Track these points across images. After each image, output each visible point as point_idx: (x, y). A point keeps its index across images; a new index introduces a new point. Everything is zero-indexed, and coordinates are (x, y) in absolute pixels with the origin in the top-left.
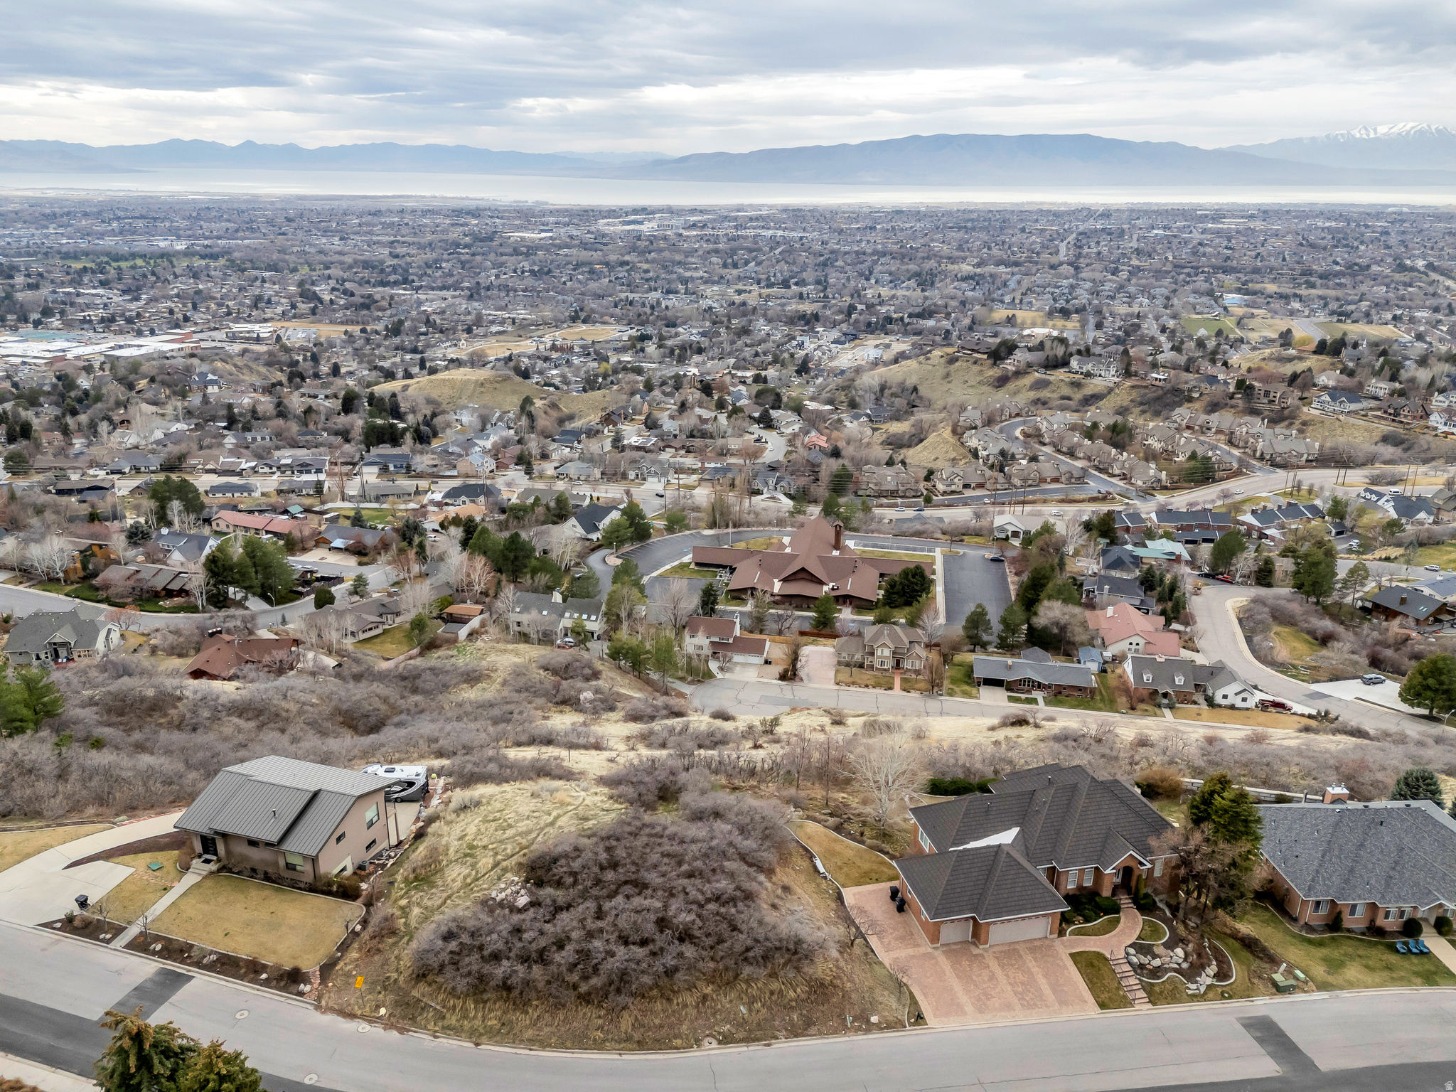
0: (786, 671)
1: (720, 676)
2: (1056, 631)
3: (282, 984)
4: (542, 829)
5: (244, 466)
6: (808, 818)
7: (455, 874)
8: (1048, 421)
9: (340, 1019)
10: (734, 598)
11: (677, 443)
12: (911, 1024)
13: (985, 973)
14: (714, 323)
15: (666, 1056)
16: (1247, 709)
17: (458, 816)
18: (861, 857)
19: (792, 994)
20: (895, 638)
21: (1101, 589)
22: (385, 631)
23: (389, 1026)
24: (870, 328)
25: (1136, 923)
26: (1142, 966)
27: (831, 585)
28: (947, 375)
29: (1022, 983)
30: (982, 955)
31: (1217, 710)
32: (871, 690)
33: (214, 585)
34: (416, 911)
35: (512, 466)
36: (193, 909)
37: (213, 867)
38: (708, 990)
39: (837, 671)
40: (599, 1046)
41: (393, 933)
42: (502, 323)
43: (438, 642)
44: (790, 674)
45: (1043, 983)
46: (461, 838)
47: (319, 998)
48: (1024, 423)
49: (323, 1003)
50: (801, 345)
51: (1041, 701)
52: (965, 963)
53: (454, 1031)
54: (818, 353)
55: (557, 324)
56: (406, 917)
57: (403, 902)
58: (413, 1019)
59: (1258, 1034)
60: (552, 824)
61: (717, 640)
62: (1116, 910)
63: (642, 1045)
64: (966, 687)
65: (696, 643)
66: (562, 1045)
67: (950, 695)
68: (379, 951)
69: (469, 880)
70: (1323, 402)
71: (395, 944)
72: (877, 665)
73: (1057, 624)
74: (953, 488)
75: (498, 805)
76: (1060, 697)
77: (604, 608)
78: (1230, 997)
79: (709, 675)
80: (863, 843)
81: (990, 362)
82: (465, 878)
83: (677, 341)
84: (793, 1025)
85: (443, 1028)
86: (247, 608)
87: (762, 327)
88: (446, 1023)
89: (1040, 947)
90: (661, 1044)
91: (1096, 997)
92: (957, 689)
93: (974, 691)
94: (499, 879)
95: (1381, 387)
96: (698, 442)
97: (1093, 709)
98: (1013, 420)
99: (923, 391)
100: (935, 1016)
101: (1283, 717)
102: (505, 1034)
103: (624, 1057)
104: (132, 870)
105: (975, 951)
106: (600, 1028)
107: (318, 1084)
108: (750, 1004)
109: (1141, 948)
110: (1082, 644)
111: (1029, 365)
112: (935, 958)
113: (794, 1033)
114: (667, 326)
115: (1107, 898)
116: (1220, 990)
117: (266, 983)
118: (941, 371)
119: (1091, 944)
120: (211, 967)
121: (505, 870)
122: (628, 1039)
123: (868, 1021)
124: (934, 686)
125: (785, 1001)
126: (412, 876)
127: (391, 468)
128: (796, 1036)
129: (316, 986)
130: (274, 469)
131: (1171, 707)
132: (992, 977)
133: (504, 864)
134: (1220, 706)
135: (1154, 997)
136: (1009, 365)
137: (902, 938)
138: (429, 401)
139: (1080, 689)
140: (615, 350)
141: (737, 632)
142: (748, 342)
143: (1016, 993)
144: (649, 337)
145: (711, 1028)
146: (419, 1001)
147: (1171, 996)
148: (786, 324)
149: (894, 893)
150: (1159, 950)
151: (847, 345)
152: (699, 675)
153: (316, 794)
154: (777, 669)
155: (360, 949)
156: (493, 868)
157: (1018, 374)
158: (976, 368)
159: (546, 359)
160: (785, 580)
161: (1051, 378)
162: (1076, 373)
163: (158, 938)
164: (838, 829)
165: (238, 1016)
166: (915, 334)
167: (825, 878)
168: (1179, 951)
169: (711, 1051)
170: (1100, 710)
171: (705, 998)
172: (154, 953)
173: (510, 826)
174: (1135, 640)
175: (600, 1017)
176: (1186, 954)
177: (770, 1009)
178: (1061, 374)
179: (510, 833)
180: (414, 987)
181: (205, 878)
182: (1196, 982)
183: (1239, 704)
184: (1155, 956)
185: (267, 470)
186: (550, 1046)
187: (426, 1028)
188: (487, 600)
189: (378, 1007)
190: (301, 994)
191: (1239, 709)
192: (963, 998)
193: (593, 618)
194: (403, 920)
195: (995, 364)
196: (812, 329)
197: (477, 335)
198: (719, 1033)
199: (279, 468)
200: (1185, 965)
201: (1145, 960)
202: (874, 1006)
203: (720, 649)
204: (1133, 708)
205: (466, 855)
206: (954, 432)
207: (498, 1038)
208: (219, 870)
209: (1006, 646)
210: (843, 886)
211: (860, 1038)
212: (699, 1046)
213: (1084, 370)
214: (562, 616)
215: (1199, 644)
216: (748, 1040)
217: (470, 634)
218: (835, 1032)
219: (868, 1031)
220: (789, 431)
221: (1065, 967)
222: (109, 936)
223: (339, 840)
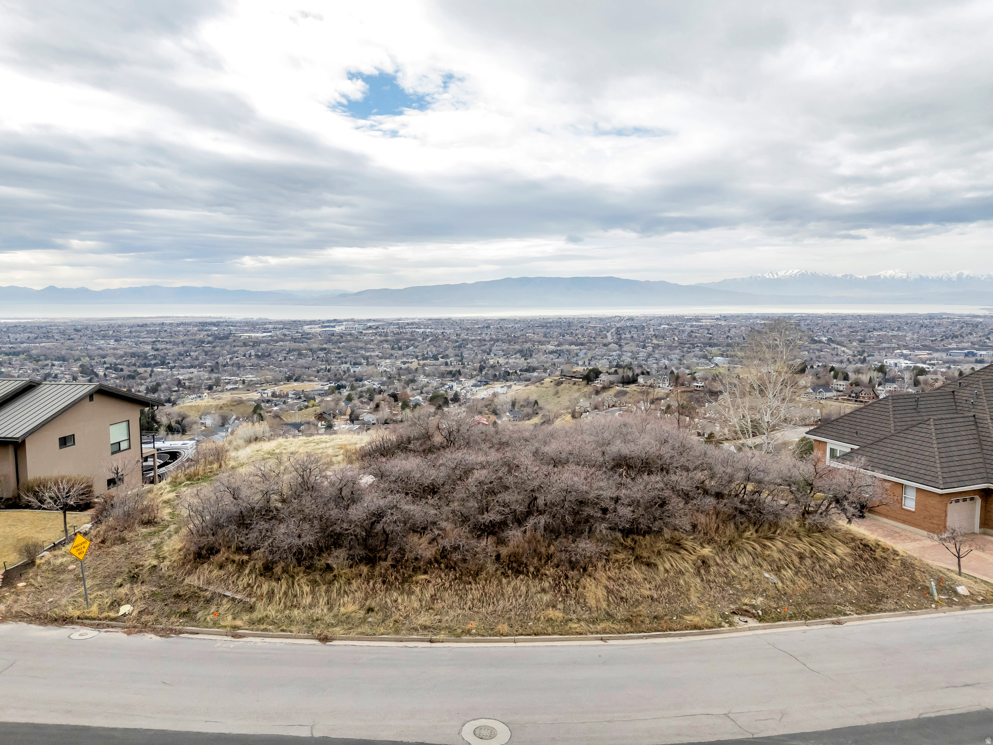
8: (637, 406)
14: (389, 378)
23: (137, 626)
24: (496, 378)
28: (557, 393)
38: (707, 551)
41: (151, 523)
42: (236, 382)
48: (620, 410)
50: (451, 388)
54: (464, 391)
55: (276, 382)
58: (189, 616)
63: (633, 625)
70: (808, 393)
71: (152, 533)
81: (585, 382)
83: (365, 388)
84: (856, 598)
85: (252, 623)
87: (422, 379)
95: (842, 385)
98: (611, 409)
99: (541, 403)
102: (373, 623)
106: (551, 605)
108: (778, 570)
111: (612, 383)
113: (864, 607)
114: (356, 380)
118: (552, 390)
122: (608, 619)
123: (956, 593)
125: (827, 567)
128: (869, 612)
136: (598, 384)
138: (179, 415)
140: (319, 395)
142: (414, 387)
144: (344, 387)
148: (439, 377)
151: (482, 387)
157: (605, 388)
158: (576, 387)
159: (268, 401)
161: (628, 390)
162: (643, 386)
166: (525, 381)
171: (705, 562)
175: (543, 590)
177: (810, 577)
178: (632, 387)
180: (189, 573)
189: (116, 604)
195: (588, 384)
196: (458, 379)
197: (215, 391)
198: (753, 608)
206: (573, 416)
211: (963, 613)
212: (730, 625)
213: (649, 384)
219: (964, 605)
223: (64, 442)
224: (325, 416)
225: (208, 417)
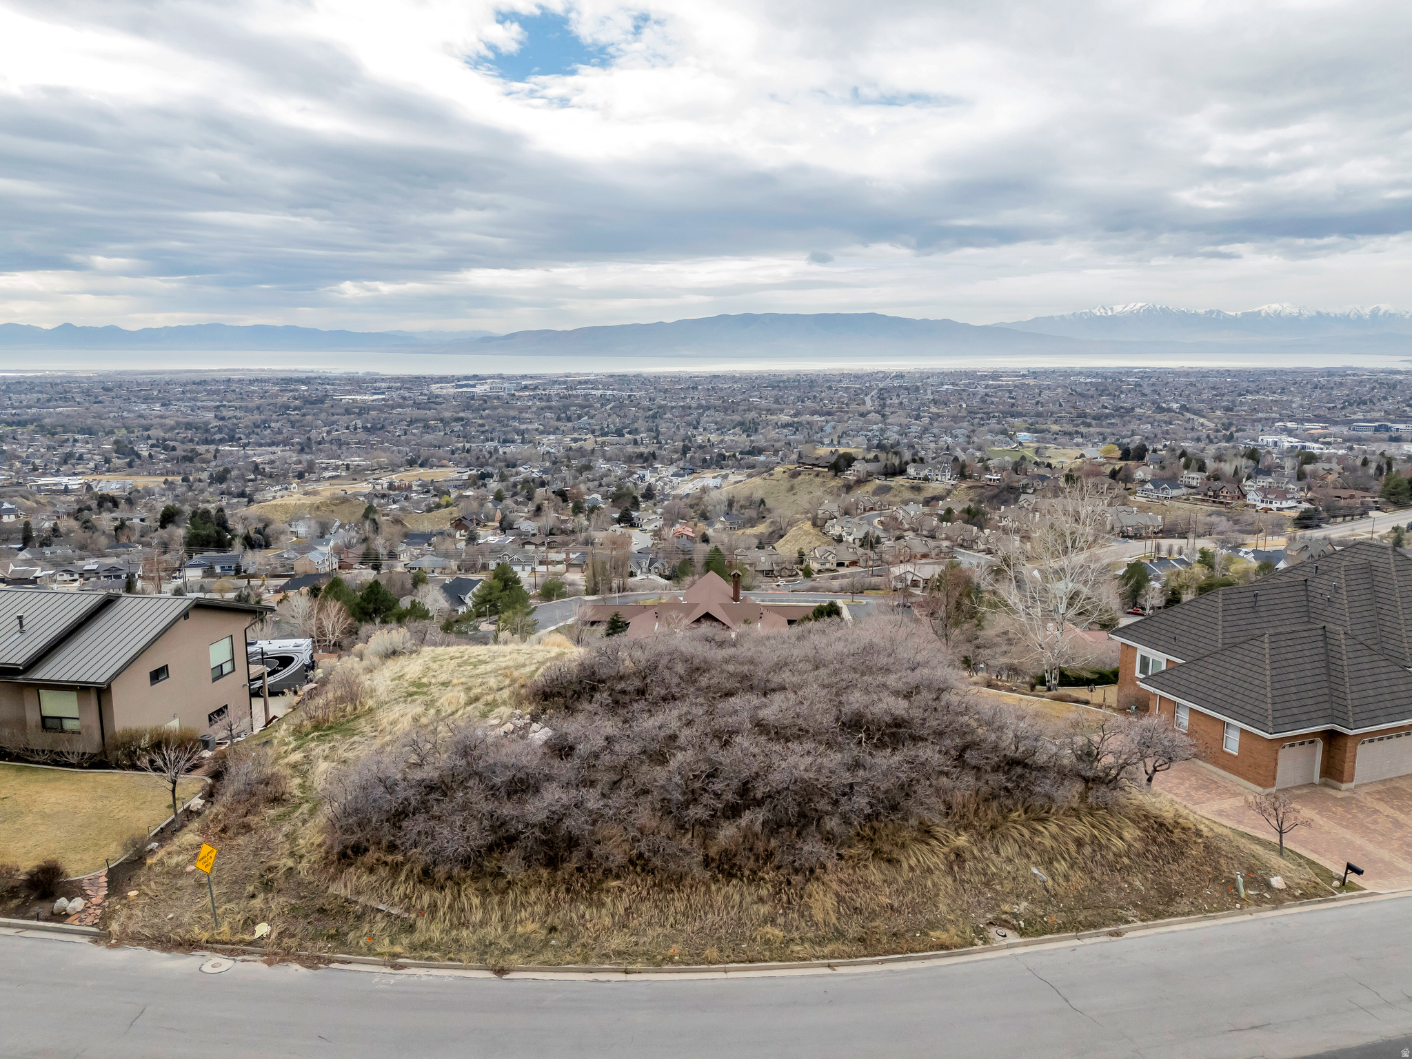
5: (38, 574)
7: (396, 715)
8: (904, 510)
9: (157, 954)
11: (537, 540)
12: (1339, 890)
13: (1381, 819)
14: (554, 463)
23: (278, 953)
24: (706, 464)
28: (792, 488)
34: (323, 766)
35: (356, 566)
38: (962, 840)
40: (780, 953)
41: (277, 800)
42: (337, 468)
46: (396, 680)
47: (105, 919)
48: (881, 515)
49: (115, 927)
50: (642, 478)
52: (1338, 810)
54: (660, 483)
55: (394, 468)
56: (304, 777)
58: (339, 938)
63: (867, 946)
66: (696, 958)
68: (247, 828)
70: (1147, 490)
71: (282, 816)
74: (828, 566)
81: (832, 473)
82: (416, 719)
83: (519, 478)
84: (1143, 898)
85: (413, 947)
87: (602, 465)
88: (418, 937)
94: (485, 714)
95: (1194, 478)
96: (558, 538)
98: (867, 514)
99: (770, 503)
103: (840, 970)
105: (1340, 794)
106: (769, 920)
108: (1048, 863)
111: (870, 474)
113: (1152, 910)
114: (508, 466)
118: (785, 485)
121: (492, 705)
122: (837, 937)
123: (1270, 885)
125: (1111, 857)
127: (218, 570)
128: (1157, 917)
129: (96, 899)
130: (76, 576)
132: (1397, 823)
133: (488, 698)
136: (850, 475)
138: (260, 520)
140: (455, 487)
142: (590, 477)
144: (490, 476)
145: (993, 908)
146: (349, 902)
148: (625, 462)
151: (686, 478)
155: (204, 831)
157: (860, 482)
158: (819, 480)
159: (383, 496)
161: (892, 484)
162: (915, 478)
166: (748, 468)
175: (761, 900)
177: (1088, 871)
178: (899, 480)
180: (333, 879)
185: (67, 577)
186: (670, 960)
187: (370, 951)
189: (250, 923)
190: (62, 916)
194: (297, 781)
195: (836, 475)
196: (651, 466)
197: (308, 480)
198: (1014, 917)
199: (81, 575)
206: (814, 525)
207: (548, 955)
211: (1274, 914)
212: (985, 942)
213: (922, 475)
216: (1074, 926)
219: (1277, 903)
220: (652, 527)
223: (158, 675)
224: (465, 522)
225: (301, 523)
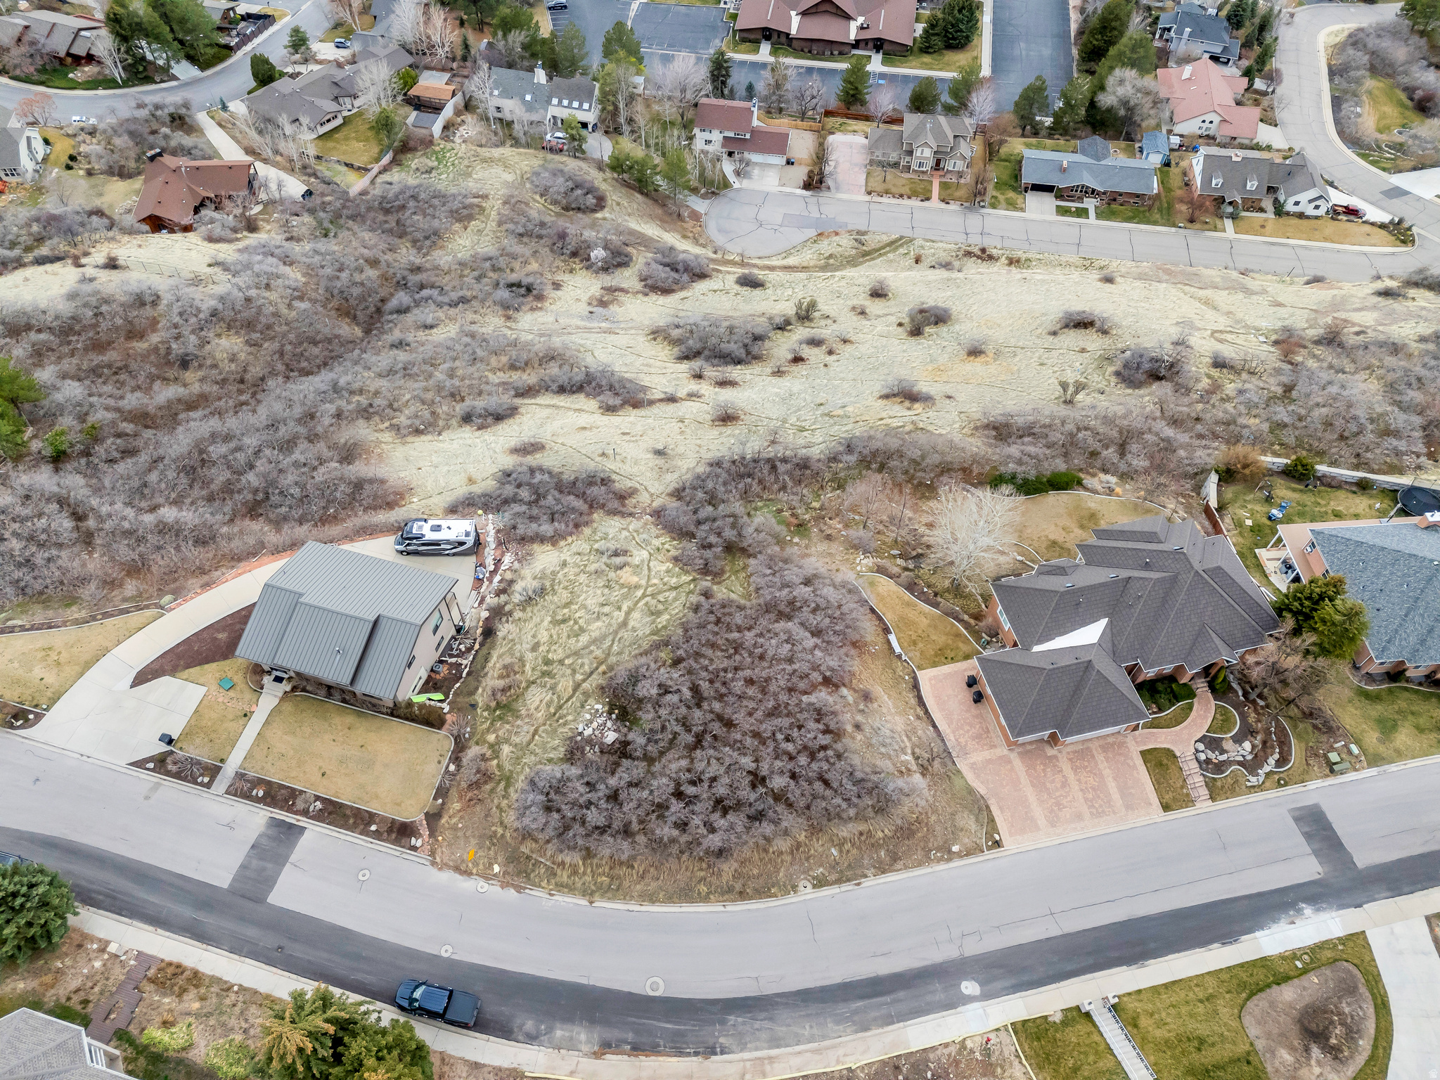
0: (810, 175)
1: (736, 186)
2: (1122, 112)
3: (394, 836)
4: (616, 632)
6: (881, 570)
7: (536, 699)
9: (457, 876)
10: (744, 40)
12: (989, 848)
13: (1058, 777)
15: (767, 905)
16: (1317, 218)
17: (524, 610)
18: (935, 627)
19: (880, 834)
20: (938, 132)
21: (1180, 32)
22: (347, 121)
23: (505, 884)
25: (1207, 710)
26: (1208, 761)
27: (861, 20)
29: (1093, 789)
30: (1055, 757)
31: (1284, 220)
32: (906, 202)
33: (127, 52)
34: (506, 749)
36: (281, 740)
37: (286, 687)
39: (868, 174)
40: (705, 899)
41: (486, 777)
43: (412, 144)
44: (814, 182)
45: (1112, 786)
46: (535, 648)
47: (433, 853)
49: (438, 860)
51: (1092, 213)
52: (1040, 768)
53: (569, 888)
56: (497, 757)
57: (491, 738)
58: (528, 876)
59: (1307, 829)
60: (624, 624)
61: (731, 134)
62: (1190, 694)
63: (742, 896)
64: (1011, 194)
65: (708, 141)
66: (670, 899)
67: (993, 206)
68: (479, 800)
69: (552, 710)
71: (493, 791)
72: (914, 167)
73: (1125, 103)
75: (564, 595)
76: (1114, 206)
77: (597, 92)
78: (1286, 784)
79: (726, 184)
80: (936, 605)
82: (548, 706)
84: (881, 862)
85: (556, 884)
86: (175, 78)
88: (558, 879)
89: (1113, 744)
90: (763, 892)
91: (1160, 797)
92: (1001, 198)
93: (1020, 200)
94: (583, 706)
97: (1148, 222)
100: (1011, 834)
101: (1355, 228)
102: (614, 890)
103: (729, 908)
104: (205, 689)
105: (1051, 752)
106: (703, 879)
107: (454, 957)
108: (841, 847)
109: (1212, 743)
110: (1148, 129)
112: (1010, 762)
113: (882, 869)
115: (1185, 684)
116: (1277, 777)
117: (377, 835)
119: (1162, 739)
120: (319, 817)
121: (587, 695)
122: (730, 890)
123: (950, 851)
124: (976, 197)
125: (873, 841)
126: (493, 704)
128: (883, 872)
129: (426, 837)
131: (1234, 217)
132: (1065, 784)
133: (585, 685)
134: (1288, 214)
135: (1215, 793)
137: (978, 737)
139: (1138, 196)
141: (755, 123)
143: (1086, 800)
145: (804, 872)
146: (528, 858)
147: (1232, 790)
149: (972, 682)
150: (1228, 745)
152: (715, 187)
153: (376, 623)
154: (800, 173)
155: (461, 797)
156: (575, 690)
160: (804, 14)
163: (260, 782)
164: (911, 587)
165: (361, 878)
167: (899, 657)
168: (1247, 745)
169: (807, 893)
170: (1155, 223)
171: (799, 845)
172: (258, 800)
173: (582, 630)
174: (1208, 118)
175: (701, 870)
176: (1253, 747)
177: (859, 848)
179: (584, 639)
181: (282, 699)
182: (1258, 775)
183: (1310, 211)
184: (1223, 752)
186: (658, 900)
187: (540, 886)
188: (455, 65)
189: (491, 865)
190: (414, 848)
191: (1308, 217)
192: (1038, 812)
193: (586, 106)
194: (495, 762)
198: (814, 878)
200: (1249, 757)
201: (1211, 755)
202: (955, 832)
203: (733, 147)
204: (1192, 221)
205: (544, 674)
207: (610, 895)
208: (294, 689)
209: (1060, 129)
210: (920, 668)
211: (942, 867)
212: (795, 892)
214: (549, 102)
215: (1280, 115)
216: (839, 881)
217: (445, 128)
218: (920, 864)
219: (949, 860)
221: (1135, 767)
222: (206, 780)
223: (410, 665)
